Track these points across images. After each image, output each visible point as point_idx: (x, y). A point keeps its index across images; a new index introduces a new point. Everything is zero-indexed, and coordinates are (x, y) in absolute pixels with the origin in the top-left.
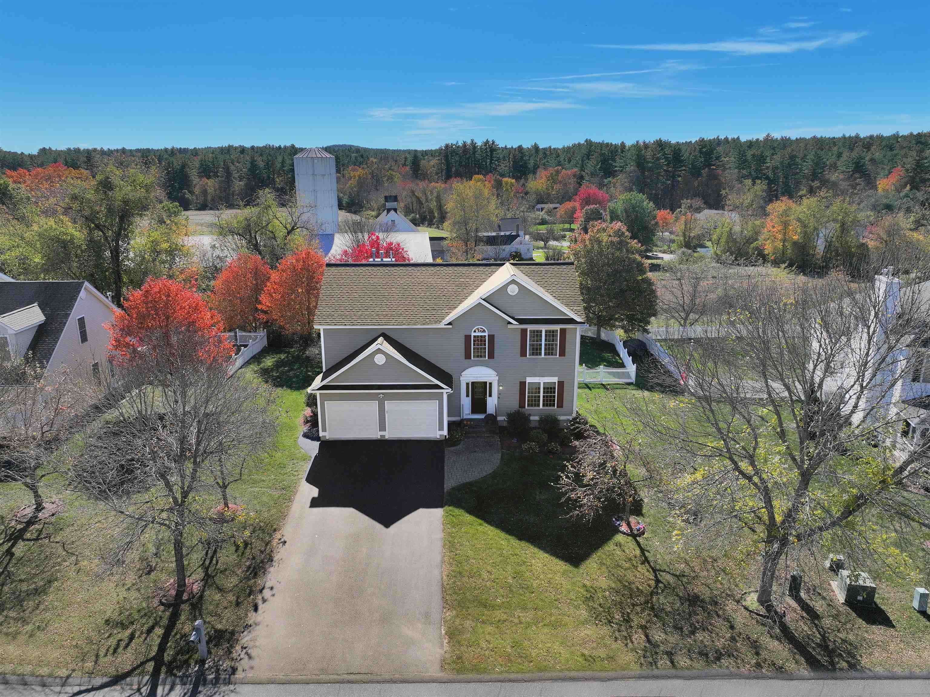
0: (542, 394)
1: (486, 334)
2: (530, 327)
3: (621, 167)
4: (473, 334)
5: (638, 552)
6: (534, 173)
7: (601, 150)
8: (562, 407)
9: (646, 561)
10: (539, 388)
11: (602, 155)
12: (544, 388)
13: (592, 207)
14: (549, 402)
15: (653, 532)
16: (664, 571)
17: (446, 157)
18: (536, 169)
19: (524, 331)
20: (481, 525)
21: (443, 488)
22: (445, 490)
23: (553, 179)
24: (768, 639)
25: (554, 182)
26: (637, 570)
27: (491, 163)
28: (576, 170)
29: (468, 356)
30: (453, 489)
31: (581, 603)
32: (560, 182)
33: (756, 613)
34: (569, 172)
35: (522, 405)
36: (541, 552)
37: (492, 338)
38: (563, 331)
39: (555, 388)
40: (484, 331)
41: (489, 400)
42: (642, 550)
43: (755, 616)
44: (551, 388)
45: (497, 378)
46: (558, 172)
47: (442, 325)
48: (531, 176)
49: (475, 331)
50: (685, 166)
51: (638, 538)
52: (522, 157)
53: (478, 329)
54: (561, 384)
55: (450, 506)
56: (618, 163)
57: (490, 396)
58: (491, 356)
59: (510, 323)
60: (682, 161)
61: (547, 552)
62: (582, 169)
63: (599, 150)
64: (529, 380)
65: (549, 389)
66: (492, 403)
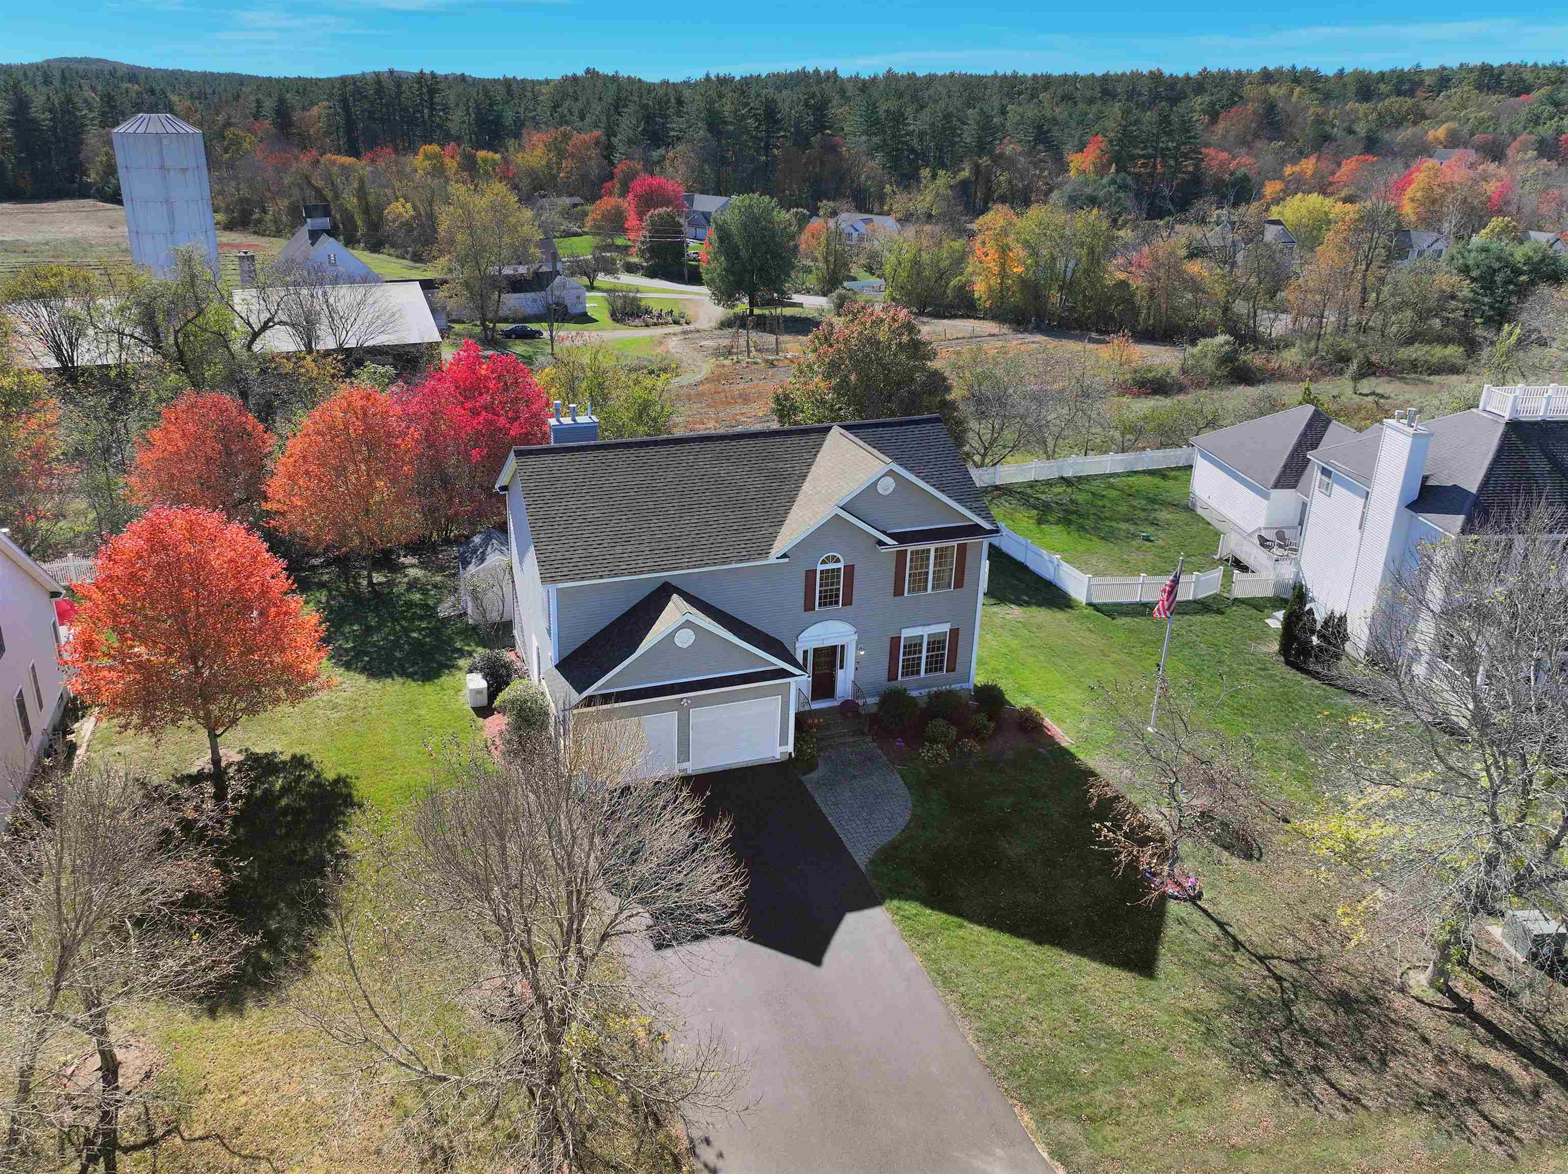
0: (924, 654)
1: (841, 565)
2: (910, 548)
3: (681, 130)
4: (820, 567)
5: (1216, 930)
6: (517, 136)
7: (641, 97)
8: (954, 670)
9: (1237, 945)
10: (921, 645)
11: (644, 107)
12: (929, 644)
13: (662, 210)
14: (934, 665)
15: (1213, 887)
16: (1273, 957)
17: (344, 101)
18: (520, 128)
19: (901, 555)
20: (961, 926)
21: (857, 866)
22: (863, 868)
23: (558, 149)
24: (1481, 1050)
25: (561, 154)
26: (1235, 962)
27: (431, 116)
28: (597, 133)
29: (809, 606)
30: (872, 862)
31: (1202, 1045)
32: (572, 155)
33: (1438, 1007)
34: (586, 137)
35: (892, 676)
36: (1085, 960)
37: (850, 570)
38: (962, 549)
39: (944, 641)
40: (838, 561)
41: (840, 674)
42: (1221, 925)
43: (1439, 1012)
44: (939, 642)
45: (856, 637)
46: (566, 137)
47: (772, 559)
48: (511, 143)
49: (823, 562)
50: (785, 130)
51: (1199, 903)
52: (491, 105)
53: (828, 558)
54: (954, 632)
55: (892, 899)
56: (676, 124)
57: (842, 667)
58: (848, 602)
59: (880, 543)
60: (777, 121)
61: (1093, 958)
62: (610, 132)
63: (637, 99)
64: (906, 633)
65: (936, 644)
66: (845, 680)
